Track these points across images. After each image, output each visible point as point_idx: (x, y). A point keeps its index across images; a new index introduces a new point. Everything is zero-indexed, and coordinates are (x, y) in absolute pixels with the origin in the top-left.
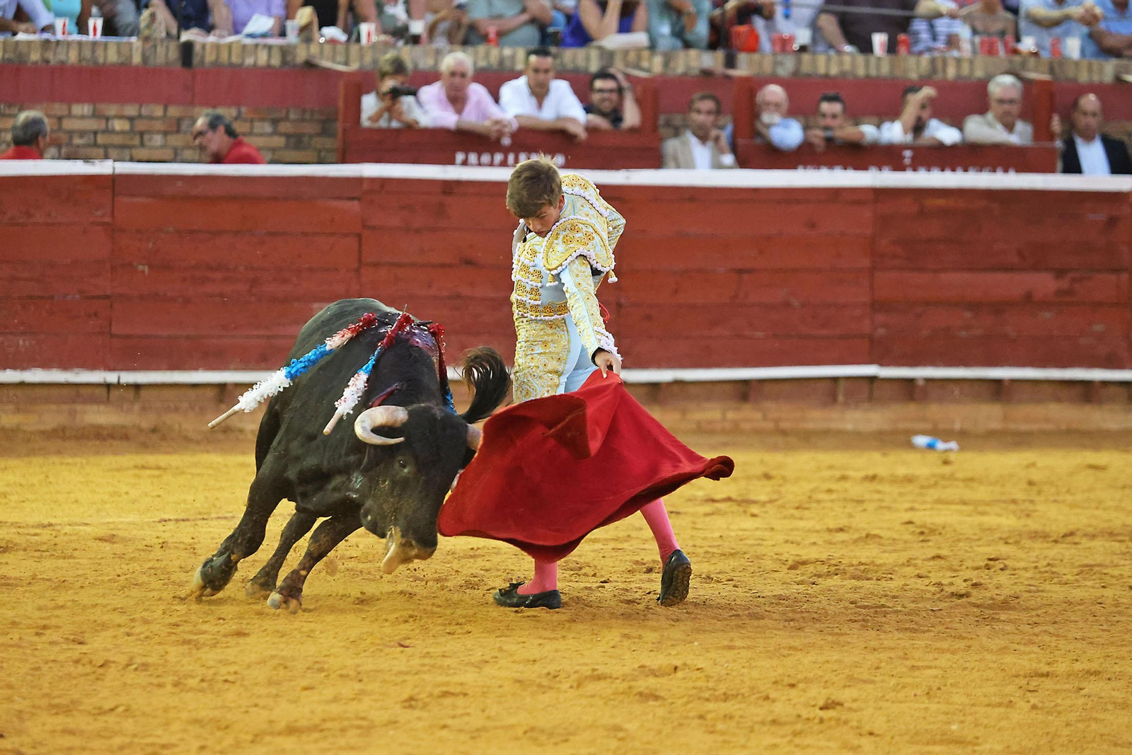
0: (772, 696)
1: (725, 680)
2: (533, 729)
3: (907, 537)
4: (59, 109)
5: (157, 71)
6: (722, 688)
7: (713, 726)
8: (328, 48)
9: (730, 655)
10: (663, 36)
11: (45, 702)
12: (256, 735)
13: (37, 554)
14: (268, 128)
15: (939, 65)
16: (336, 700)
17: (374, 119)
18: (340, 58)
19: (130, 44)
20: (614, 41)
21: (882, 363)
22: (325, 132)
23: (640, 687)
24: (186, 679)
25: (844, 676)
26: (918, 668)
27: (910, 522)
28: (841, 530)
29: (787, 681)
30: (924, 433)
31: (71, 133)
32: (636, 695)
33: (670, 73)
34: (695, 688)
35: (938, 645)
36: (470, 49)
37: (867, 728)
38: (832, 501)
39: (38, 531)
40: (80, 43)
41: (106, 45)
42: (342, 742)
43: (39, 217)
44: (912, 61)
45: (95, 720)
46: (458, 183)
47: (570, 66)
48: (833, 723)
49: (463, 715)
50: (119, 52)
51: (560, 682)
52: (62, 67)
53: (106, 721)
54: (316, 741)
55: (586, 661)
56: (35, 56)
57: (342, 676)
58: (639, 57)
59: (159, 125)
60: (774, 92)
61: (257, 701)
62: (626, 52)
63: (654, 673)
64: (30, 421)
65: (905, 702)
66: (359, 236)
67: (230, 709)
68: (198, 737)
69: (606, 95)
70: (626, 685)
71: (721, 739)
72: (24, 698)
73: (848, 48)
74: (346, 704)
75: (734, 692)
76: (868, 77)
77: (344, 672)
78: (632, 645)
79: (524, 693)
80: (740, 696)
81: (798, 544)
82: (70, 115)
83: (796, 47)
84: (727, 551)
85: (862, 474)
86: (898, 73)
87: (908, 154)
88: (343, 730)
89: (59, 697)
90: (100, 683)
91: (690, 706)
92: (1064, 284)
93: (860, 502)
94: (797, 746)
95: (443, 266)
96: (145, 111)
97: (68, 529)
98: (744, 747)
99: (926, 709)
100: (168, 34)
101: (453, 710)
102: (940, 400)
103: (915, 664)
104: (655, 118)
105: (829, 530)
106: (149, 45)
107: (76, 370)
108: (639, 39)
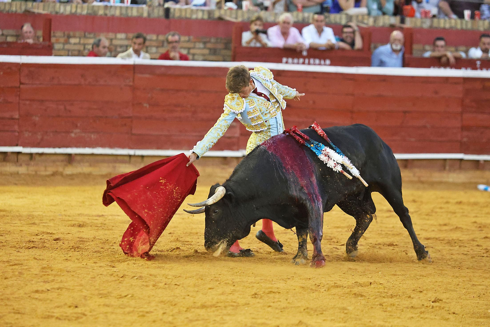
0: (411, 296)
1: (392, 289)
2: (307, 308)
3: (473, 228)
4: (111, 35)
5: (154, 20)
6: (390, 292)
7: (386, 308)
8: (228, 12)
9: (394, 278)
10: (373, 9)
11: (97, 292)
12: (188, 308)
13: (96, 228)
14: (201, 45)
16: (223, 294)
17: (249, 42)
18: (234, 16)
19: (143, 8)
20: (353, 11)
21: (466, 153)
22: (226, 48)
23: (355, 291)
24: (159, 283)
25: (443, 288)
26: (475, 285)
27: (475, 222)
28: (445, 225)
29: (419, 290)
31: (116, 46)
32: (353, 294)
33: (376, 25)
34: (378, 292)
35: (485, 275)
37: (453, 311)
38: (442, 212)
39: (97, 218)
40: (121, 7)
41: (132, 8)
42: (225, 312)
43: (102, 82)
44: (481, 23)
45: (118, 300)
46: (284, 71)
47: (333, 21)
48: (438, 308)
49: (277, 302)
50: (138, 11)
51: (320, 288)
52: (113, 18)
53: (123, 301)
54: (214, 311)
55: (332, 279)
56: (101, 12)
57: (226, 283)
58: (363, 18)
59: (154, 44)
61: (189, 294)
62: (357, 16)
63: (361, 285)
65: (469, 300)
67: (177, 297)
68: (162, 308)
69: (348, 34)
70: (349, 290)
71: (389, 314)
72: (88, 291)
73: (454, 16)
74: (227, 296)
75: (395, 294)
76: (462, 29)
77: (227, 282)
78: (352, 273)
79: (305, 293)
80: (398, 296)
81: (426, 231)
82: (116, 38)
83: (431, 15)
84: (395, 233)
85: (456, 201)
86: (475, 28)
87: (478, 63)
88: (225, 307)
89: (103, 290)
90: (120, 284)
91: (376, 300)
93: (454, 213)
94: (421, 318)
97: (110, 217)
98: (399, 318)
99: (478, 303)
100: (160, 5)
101: (273, 299)
103: (474, 284)
104: (370, 45)
105: (440, 225)
106: (151, 9)
107: (116, 149)
108: (363, 10)
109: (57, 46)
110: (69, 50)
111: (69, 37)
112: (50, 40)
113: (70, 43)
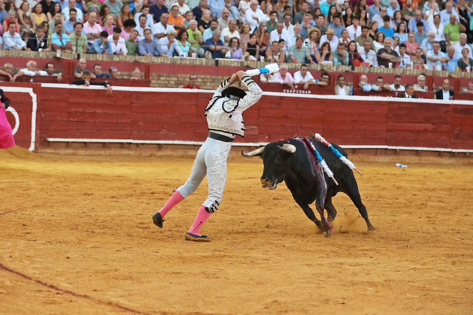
3: (394, 189)
5: (209, 67)
10: (336, 62)
15: (405, 71)
19: (203, 60)
21: (389, 145)
27: (394, 185)
28: (377, 187)
30: (399, 163)
33: (338, 71)
36: (288, 64)
38: (375, 179)
40: (190, 59)
41: (197, 60)
42: (250, 236)
43: (179, 103)
46: (284, 97)
50: (200, 62)
52: (185, 65)
56: (179, 62)
58: (330, 67)
59: (209, 80)
60: (364, 77)
62: (327, 66)
64: (174, 153)
66: (259, 110)
76: (387, 74)
83: (369, 65)
85: (383, 173)
86: (395, 73)
87: (397, 93)
92: (435, 126)
93: (382, 180)
95: (279, 118)
96: (206, 77)
100: (212, 58)
102: (403, 155)
105: (374, 187)
106: (207, 60)
107: (187, 141)
108: (330, 62)
109: (153, 82)
110: (159, 84)
111: (160, 76)
112: (149, 78)
113: (160, 80)
